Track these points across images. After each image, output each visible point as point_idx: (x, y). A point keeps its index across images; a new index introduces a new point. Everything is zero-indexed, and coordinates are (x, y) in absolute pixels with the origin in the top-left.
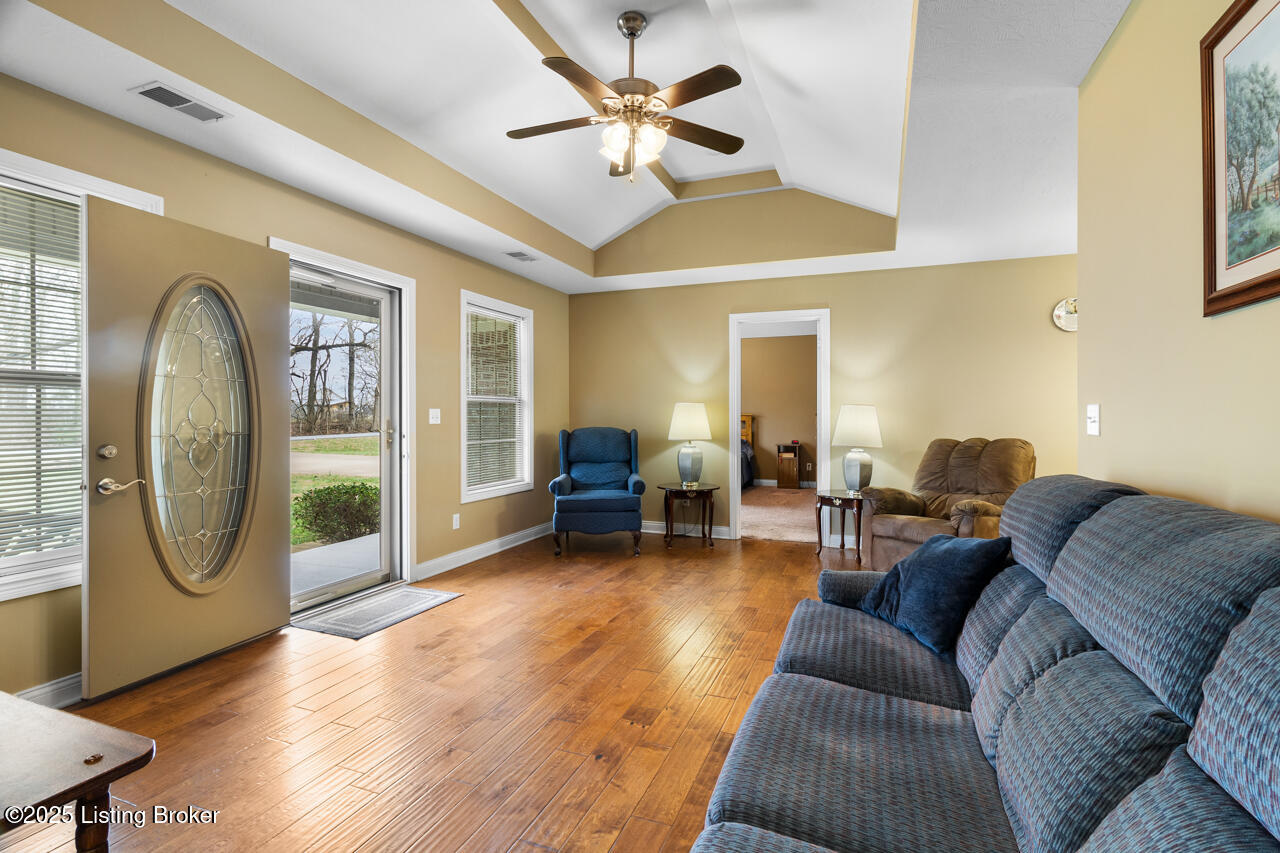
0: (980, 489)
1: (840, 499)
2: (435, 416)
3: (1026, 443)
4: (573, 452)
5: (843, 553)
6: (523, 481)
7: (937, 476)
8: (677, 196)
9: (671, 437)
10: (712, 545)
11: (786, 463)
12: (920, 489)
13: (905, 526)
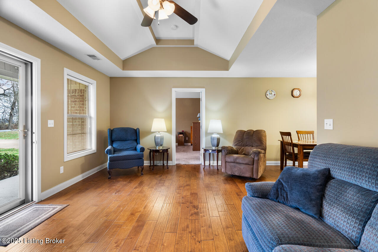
0: (253, 145)
1: (211, 150)
2: (51, 123)
3: (264, 131)
4: (114, 137)
5: (210, 167)
6: (92, 149)
7: (240, 141)
8: (157, 44)
9: (152, 131)
10: (168, 168)
11: (180, 138)
12: (235, 145)
13: (237, 158)
